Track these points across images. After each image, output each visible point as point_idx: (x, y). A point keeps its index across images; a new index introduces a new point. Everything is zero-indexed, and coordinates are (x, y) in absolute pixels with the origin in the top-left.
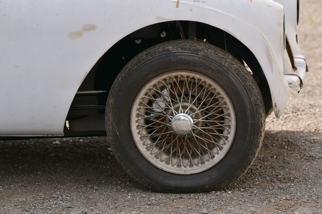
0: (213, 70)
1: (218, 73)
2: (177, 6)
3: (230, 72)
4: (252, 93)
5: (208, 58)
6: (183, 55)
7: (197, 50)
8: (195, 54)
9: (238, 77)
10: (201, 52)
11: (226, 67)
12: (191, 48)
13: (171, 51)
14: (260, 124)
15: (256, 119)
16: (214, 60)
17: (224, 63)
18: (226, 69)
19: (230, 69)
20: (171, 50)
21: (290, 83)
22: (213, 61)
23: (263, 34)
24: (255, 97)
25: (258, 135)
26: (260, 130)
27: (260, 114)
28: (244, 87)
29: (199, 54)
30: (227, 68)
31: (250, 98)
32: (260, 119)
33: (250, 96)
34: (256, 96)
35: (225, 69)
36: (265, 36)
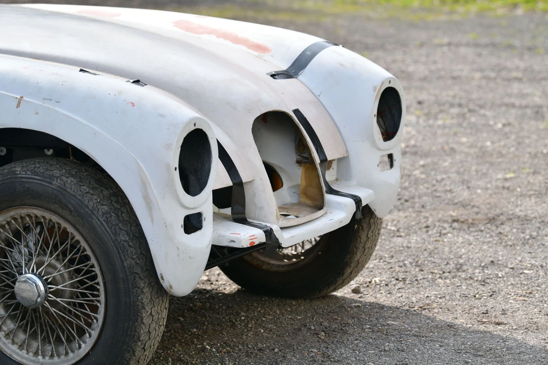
0: (71, 212)
1: (78, 216)
2: (18, 106)
3: (94, 217)
4: (128, 254)
5: (66, 190)
6: (32, 182)
7: (52, 177)
8: (47, 182)
9: (106, 226)
10: (57, 181)
11: (90, 208)
12: (43, 173)
13: (18, 174)
14: (140, 304)
15: (132, 297)
16: (73, 195)
17: (87, 201)
18: (89, 212)
19: (95, 212)
20: (18, 172)
21: (232, 240)
22: (72, 197)
23: (138, 161)
24: (133, 261)
25: (137, 322)
26: (139, 314)
27: (139, 288)
28: (114, 242)
29: (54, 183)
30: (91, 210)
31: (122, 262)
32: (139, 296)
33: (123, 258)
34: (133, 259)
35: (87, 210)
36: (141, 165)
